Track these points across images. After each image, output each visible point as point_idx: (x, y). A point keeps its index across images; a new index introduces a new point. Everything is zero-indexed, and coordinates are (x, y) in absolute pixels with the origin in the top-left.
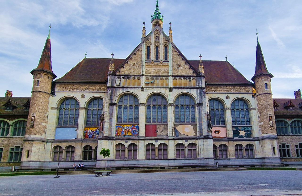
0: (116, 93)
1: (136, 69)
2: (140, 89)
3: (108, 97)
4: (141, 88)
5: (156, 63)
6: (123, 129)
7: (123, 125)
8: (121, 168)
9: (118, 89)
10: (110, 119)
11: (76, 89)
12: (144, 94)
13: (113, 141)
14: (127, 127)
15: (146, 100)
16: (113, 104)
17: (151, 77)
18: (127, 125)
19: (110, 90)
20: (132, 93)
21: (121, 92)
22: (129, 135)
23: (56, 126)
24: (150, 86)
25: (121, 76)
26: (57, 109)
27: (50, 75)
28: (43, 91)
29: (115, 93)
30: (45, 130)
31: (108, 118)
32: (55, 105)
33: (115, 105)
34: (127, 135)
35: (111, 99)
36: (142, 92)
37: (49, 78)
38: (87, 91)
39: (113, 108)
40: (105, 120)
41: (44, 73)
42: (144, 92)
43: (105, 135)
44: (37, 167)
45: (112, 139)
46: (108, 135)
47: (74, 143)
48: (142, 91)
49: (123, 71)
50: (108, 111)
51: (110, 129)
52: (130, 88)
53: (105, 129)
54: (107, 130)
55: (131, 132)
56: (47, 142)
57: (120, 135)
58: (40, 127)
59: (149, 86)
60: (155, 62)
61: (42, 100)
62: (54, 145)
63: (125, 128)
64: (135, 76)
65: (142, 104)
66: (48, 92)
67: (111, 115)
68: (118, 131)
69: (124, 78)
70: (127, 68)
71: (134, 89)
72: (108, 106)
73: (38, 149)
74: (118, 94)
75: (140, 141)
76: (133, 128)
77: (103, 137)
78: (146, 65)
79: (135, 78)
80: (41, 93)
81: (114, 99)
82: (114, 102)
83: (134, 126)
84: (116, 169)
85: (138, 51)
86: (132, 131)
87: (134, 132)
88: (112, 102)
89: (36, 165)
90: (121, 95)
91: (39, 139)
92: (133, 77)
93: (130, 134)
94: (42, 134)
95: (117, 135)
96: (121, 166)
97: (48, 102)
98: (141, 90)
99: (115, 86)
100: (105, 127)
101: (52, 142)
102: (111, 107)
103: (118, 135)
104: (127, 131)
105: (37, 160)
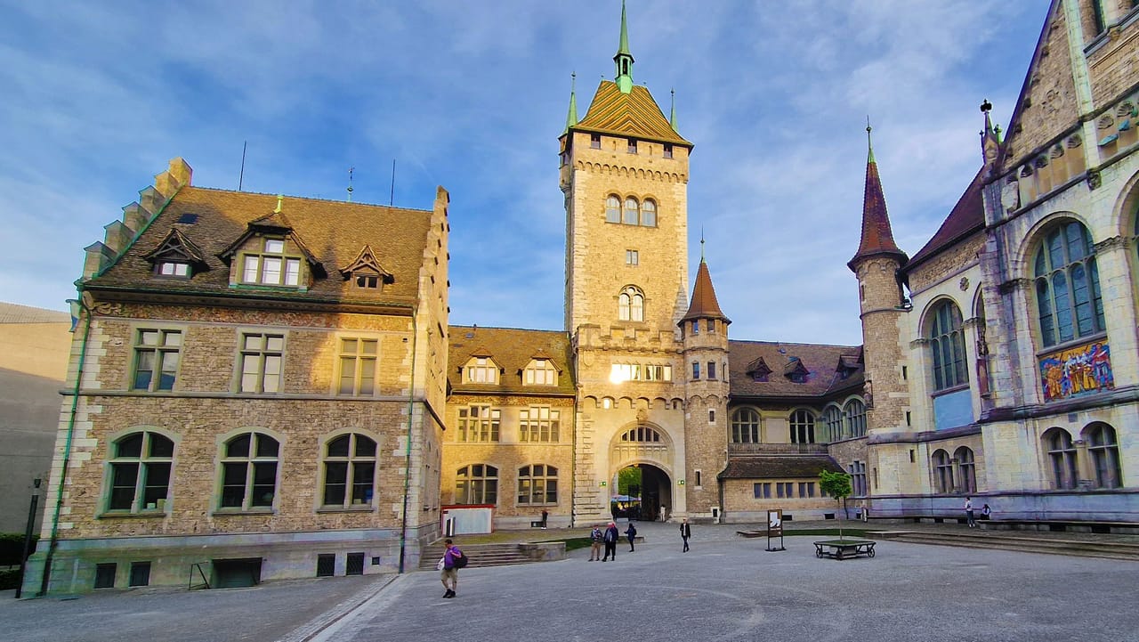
0: (1012, 244)
1: (1058, 111)
2: (1084, 185)
3: (988, 268)
4: (1086, 181)
5: (1132, 27)
6: (1064, 368)
7: (1060, 354)
8: (1067, 528)
9: (1015, 222)
10: (1011, 344)
11: (947, 268)
12: (1105, 194)
13: (1030, 422)
14: (1075, 358)
15: (1116, 221)
16: (1009, 287)
17: (1121, 104)
18: (1075, 351)
19: (993, 239)
20: (1061, 215)
21: (1023, 228)
22: (1087, 387)
23: (932, 393)
24: (1121, 150)
25: (1014, 169)
26: (924, 343)
27: (881, 260)
28: (875, 308)
29: (1009, 241)
30: (904, 409)
31: (1003, 339)
32: (916, 335)
33: (1017, 284)
34: (1081, 391)
35: (1001, 269)
36: (1096, 191)
37: (883, 268)
38: (970, 262)
39: (1012, 300)
40: (990, 353)
41: (866, 261)
42: (1104, 187)
43: (999, 404)
44: (899, 513)
45: (1025, 417)
46: (1012, 403)
47: (970, 438)
48: (1092, 188)
49: (1020, 148)
50: (995, 316)
51: (1017, 381)
52: (1048, 198)
53: (996, 383)
54: (1005, 384)
55: (1091, 376)
56: (918, 442)
57: (1058, 395)
58: (885, 405)
59: (1117, 152)
60: (1124, 27)
61: (877, 334)
62: (933, 447)
63: (1069, 364)
64: (1057, 140)
65: (1102, 244)
66: (888, 308)
67: (1010, 326)
68: (1049, 380)
69: (1027, 172)
70: (1031, 125)
71: (1063, 195)
72: (995, 299)
73: (891, 464)
74: (1019, 242)
75: (1121, 410)
76: (1095, 359)
77: (993, 414)
78: (1094, 67)
79: (1059, 148)
80: (872, 315)
81: (1011, 266)
82: (1012, 278)
83: (1098, 347)
84: (1051, 530)
85: (1054, 32)
86: (1095, 369)
87: (1101, 371)
88: (1008, 280)
89: (895, 507)
90: (1029, 238)
91: (890, 437)
92: (1054, 147)
93: (1089, 383)
94: (895, 422)
95: (1047, 395)
96: (1068, 515)
97: (897, 332)
98: (1090, 187)
99: (1006, 216)
100: (995, 375)
101: (927, 441)
102: (1005, 297)
103: (1052, 395)
104: (1077, 373)
105: (895, 493)
